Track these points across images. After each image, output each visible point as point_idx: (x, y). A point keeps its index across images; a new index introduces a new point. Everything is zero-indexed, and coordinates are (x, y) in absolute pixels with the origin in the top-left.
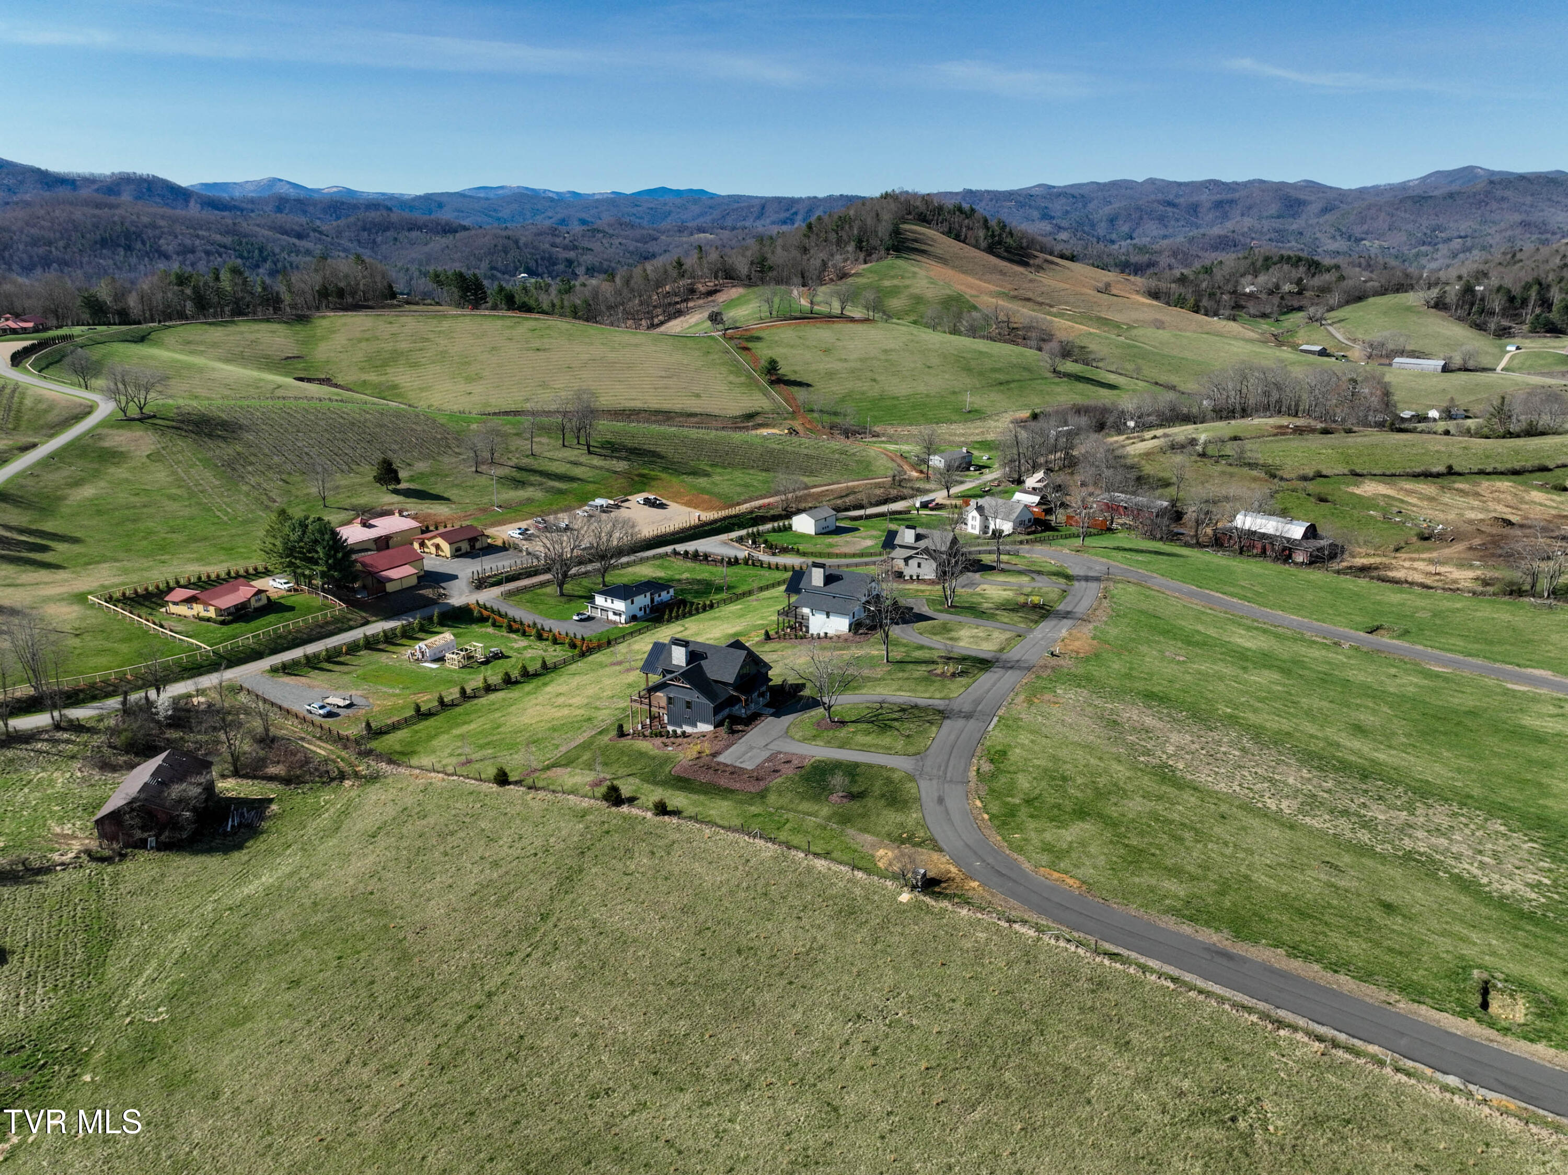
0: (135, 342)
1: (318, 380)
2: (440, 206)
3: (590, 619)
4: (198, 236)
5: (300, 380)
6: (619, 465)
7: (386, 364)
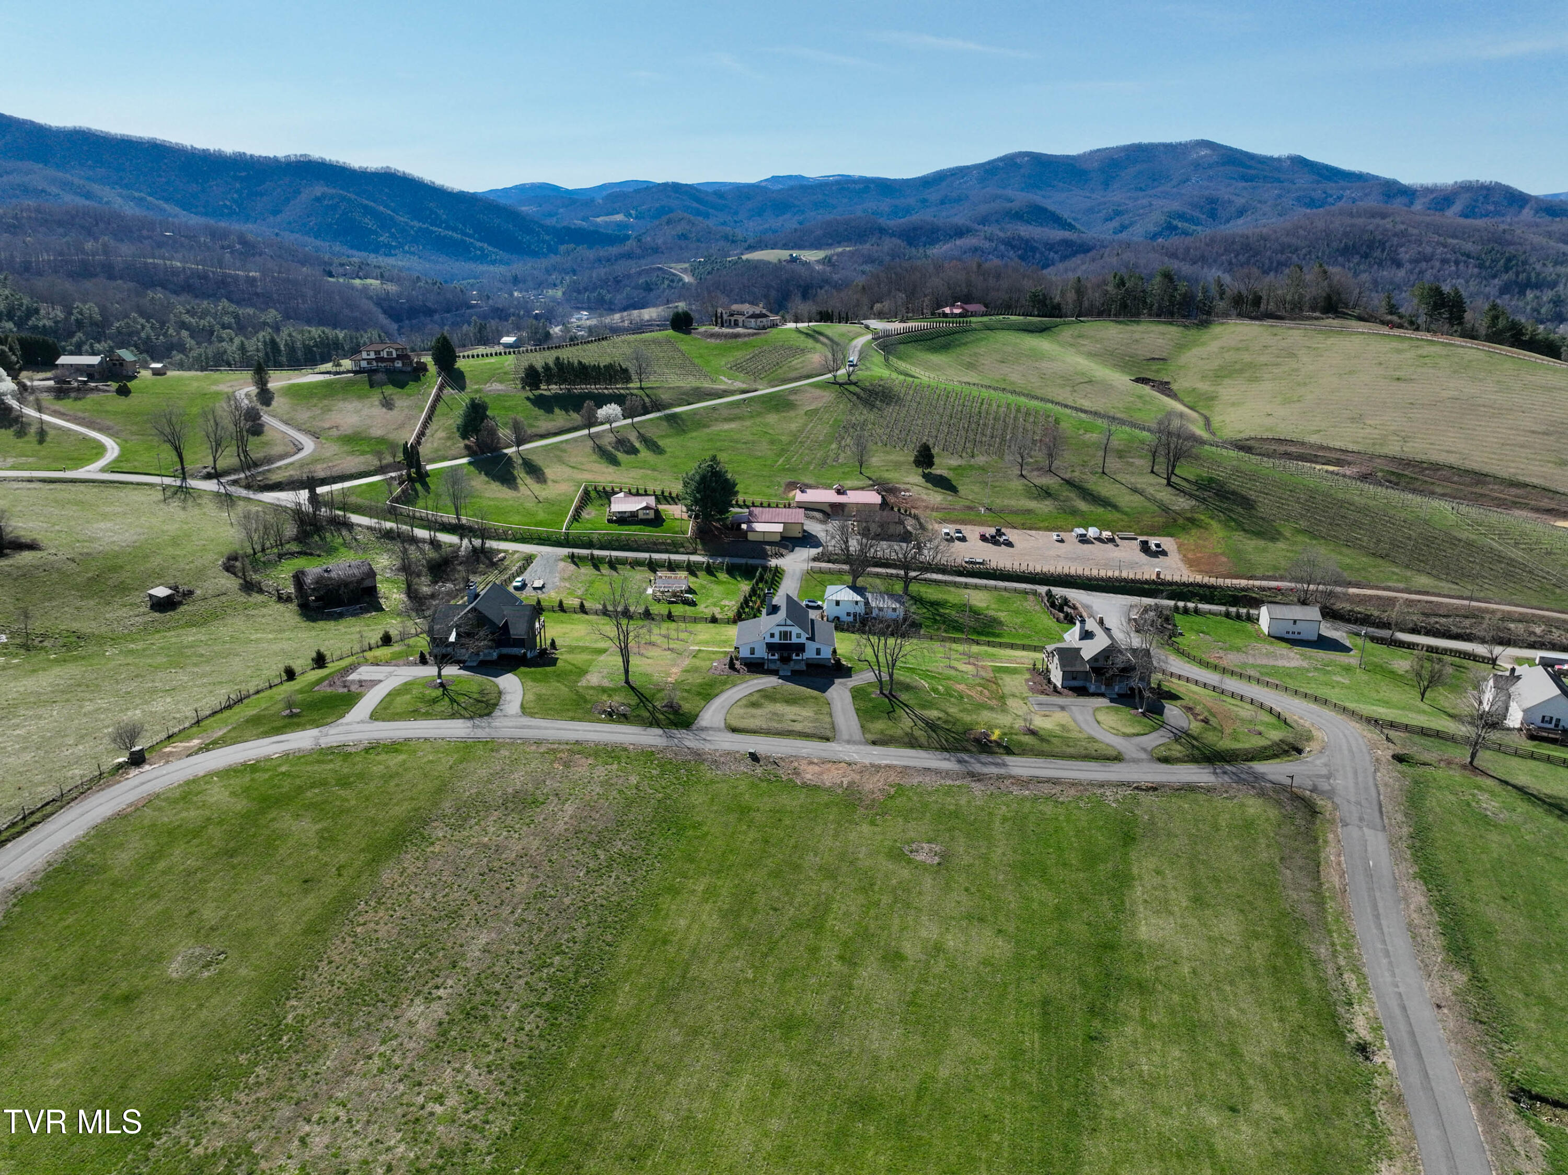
0: (1031, 331)
1: (1156, 382)
5: (1137, 380)
6: (1182, 503)
7: (1230, 375)
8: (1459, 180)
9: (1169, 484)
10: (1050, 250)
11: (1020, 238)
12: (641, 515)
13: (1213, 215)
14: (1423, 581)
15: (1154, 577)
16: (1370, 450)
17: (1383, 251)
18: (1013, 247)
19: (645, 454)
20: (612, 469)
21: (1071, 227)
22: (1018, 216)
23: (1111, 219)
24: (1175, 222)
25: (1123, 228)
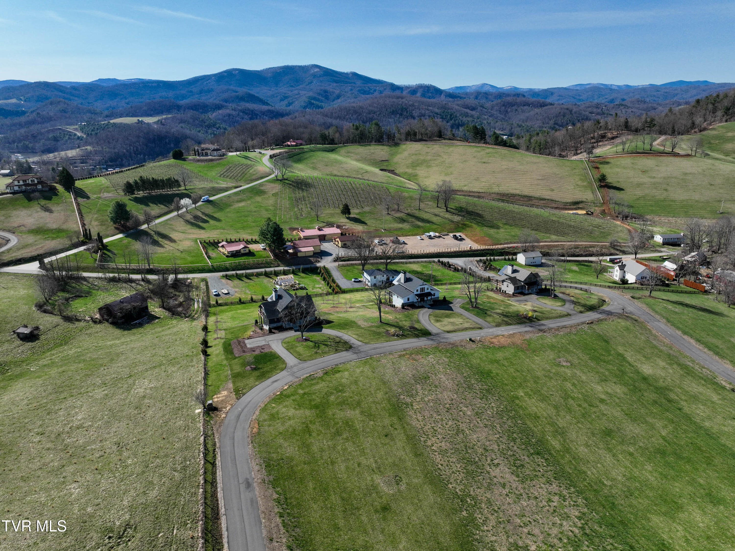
0: (328, 151)
1: (389, 170)
2: (552, 94)
3: (360, 281)
4: (428, 110)
5: (382, 170)
6: (457, 218)
7: (418, 165)
8: (418, 83)
9: (447, 211)
10: (263, 114)
11: (249, 109)
12: (242, 251)
13: (327, 98)
14: (554, 237)
15: (468, 249)
16: (488, 191)
17: (407, 112)
18: (246, 114)
19: (212, 222)
20: (202, 231)
21: (268, 104)
22: (242, 99)
23: (283, 100)
24: (312, 101)
25: (290, 104)
